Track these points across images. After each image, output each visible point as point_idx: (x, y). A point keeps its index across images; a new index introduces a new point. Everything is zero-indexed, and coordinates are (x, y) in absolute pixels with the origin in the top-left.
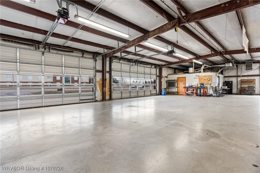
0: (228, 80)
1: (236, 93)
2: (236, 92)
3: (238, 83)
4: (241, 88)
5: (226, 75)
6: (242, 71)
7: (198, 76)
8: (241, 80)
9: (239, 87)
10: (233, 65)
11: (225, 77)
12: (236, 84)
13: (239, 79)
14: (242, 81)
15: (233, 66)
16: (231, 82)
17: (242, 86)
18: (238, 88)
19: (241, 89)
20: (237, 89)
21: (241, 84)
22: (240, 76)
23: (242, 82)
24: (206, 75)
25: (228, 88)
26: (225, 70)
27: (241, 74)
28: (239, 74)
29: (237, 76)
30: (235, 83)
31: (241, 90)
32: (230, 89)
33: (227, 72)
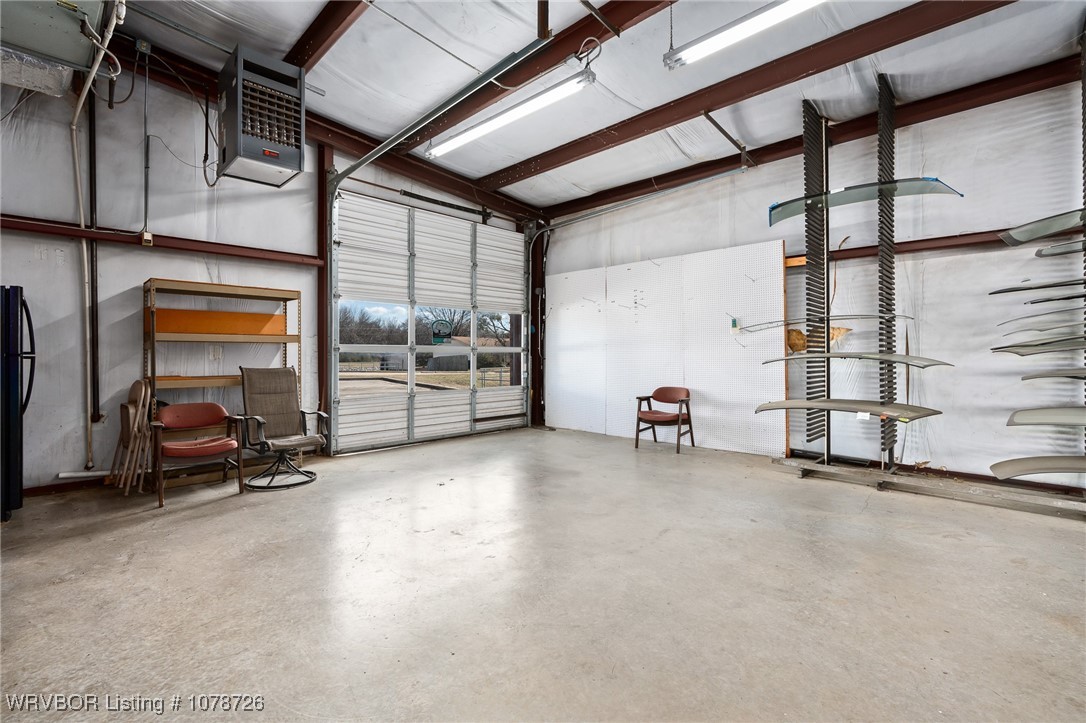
2: (82, 456)
3: (102, 329)
6: (156, 176)
13: (122, 273)
18: (103, 400)
20: (95, 417)
21: (151, 346)
22: (128, 240)
27: (146, 215)
28: (118, 212)
29: (98, 236)
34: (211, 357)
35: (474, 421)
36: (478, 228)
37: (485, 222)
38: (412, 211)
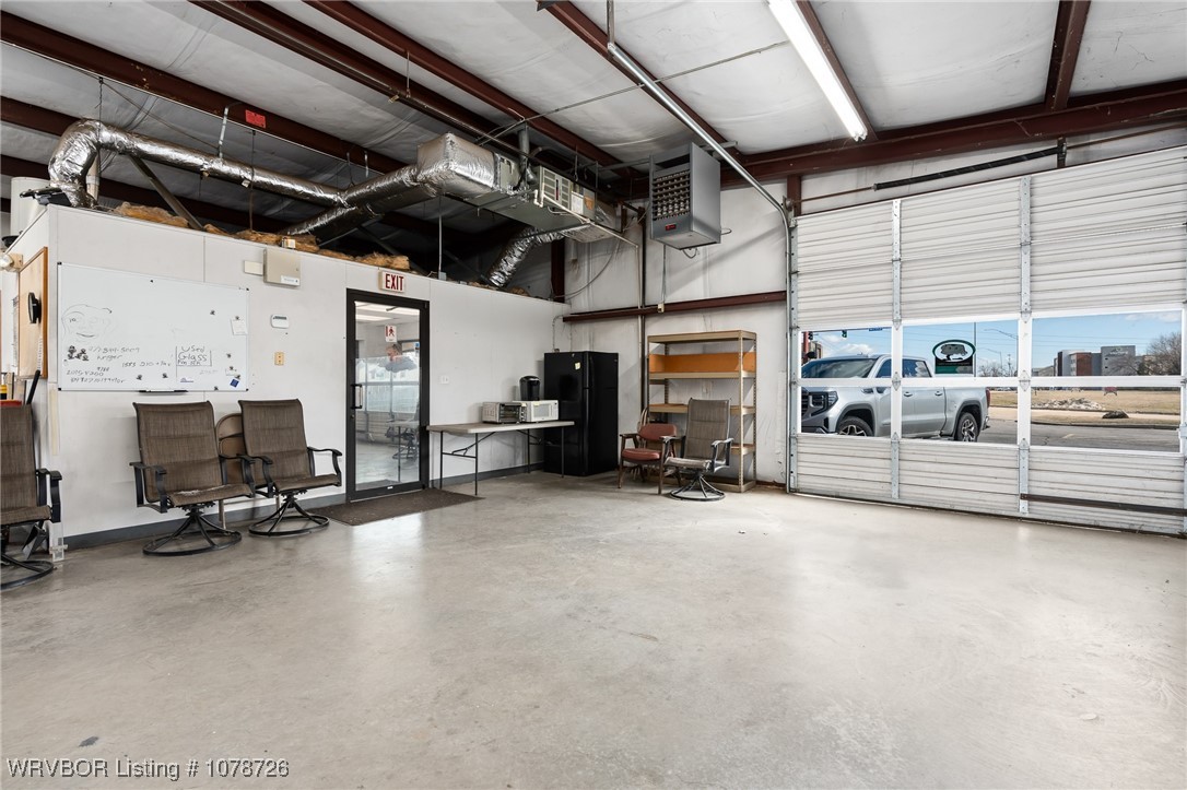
5: (582, 303)
6: (670, 263)
11: (574, 319)
12: (636, 379)
13: (658, 328)
14: (673, 351)
16: (578, 366)
22: (656, 311)
25: (560, 419)
26: (575, 261)
27: (665, 292)
28: (656, 297)
29: (646, 312)
30: (628, 373)
32: (572, 423)
33: (583, 281)
34: (704, 391)
35: (1024, 497)
36: (1042, 180)
37: (1061, 164)
38: (897, 202)
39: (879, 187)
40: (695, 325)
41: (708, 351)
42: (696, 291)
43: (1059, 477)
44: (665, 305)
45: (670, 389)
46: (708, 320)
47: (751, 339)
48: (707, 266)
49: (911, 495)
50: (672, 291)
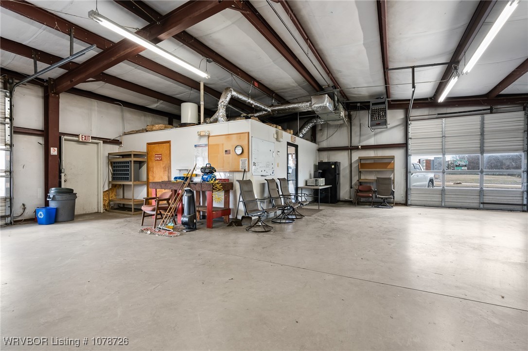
0: (328, 157)
1: (347, 198)
2: (349, 196)
3: (352, 169)
4: (361, 184)
5: (324, 145)
6: (362, 133)
7: (207, 138)
8: (361, 159)
9: (355, 179)
10: (335, 106)
11: (320, 150)
12: (348, 171)
13: (356, 155)
14: (362, 162)
15: (336, 108)
16: (333, 167)
17: (363, 177)
18: (353, 184)
19: (360, 188)
20: (351, 188)
21: (360, 172)
22: (356, 148)
23: (364, 164)
24: (230, 133)
25: (326, 185)
26: (321, 130)
27: (360, 142)
28: (355, 142)
29: (351, 148)
30: (344, 169)
31: (358, 191)
32: (331, 186)
33: (325, 136)
35: (482, 203)
36: (486, 116)
37: (491, 113)
38: (444, 119)
39: (439, 114)
40: (371, 154)
41: (376, 162)
42: (371, 142)
43: (491, 197)
44: (361, 146)
45: (361, 175)
46: (376, 152)
47: (393, 158)
48: (375, 134)
49: (447, 204)
50: (362, 142)
